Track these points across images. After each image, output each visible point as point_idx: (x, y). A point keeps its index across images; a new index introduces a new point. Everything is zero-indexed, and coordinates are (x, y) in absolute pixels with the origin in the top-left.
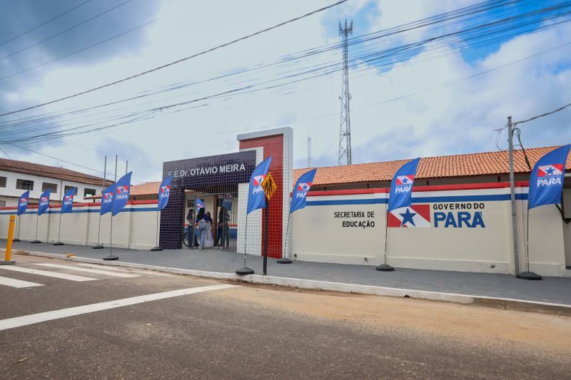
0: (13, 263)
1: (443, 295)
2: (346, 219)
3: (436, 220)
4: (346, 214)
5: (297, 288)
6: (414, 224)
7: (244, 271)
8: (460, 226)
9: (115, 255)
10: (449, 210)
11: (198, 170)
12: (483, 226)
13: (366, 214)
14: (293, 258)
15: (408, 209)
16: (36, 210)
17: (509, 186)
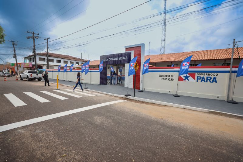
0: (59, 89)
1: (198, 109)
2: (163, 77)
3: (198, 79)
4: (163, 76)
5: (145, 102)
6: (188, 80)
7: (127, 95)
8: (207, 82)
9: (87, 87)
10: (203, 76)
11: (111, 58)
12: (216, 82)
13: (170, 76)
14: (144, 90)
16: (63, 71)
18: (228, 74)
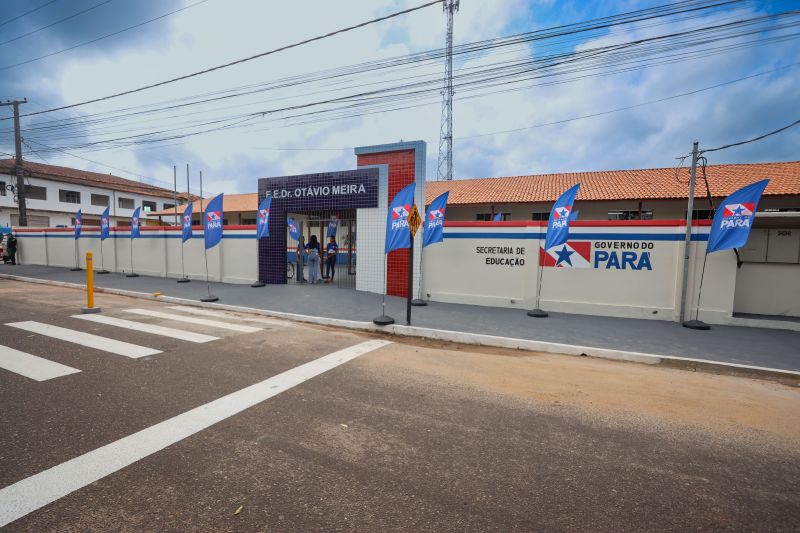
0: (97, 311)
2: (490, 256)
3: (597, 259)
4: (491, 250)
5: (451, 341)
6: (570, 263)
8: (624, 267)
10: (612, 249)
11: (304, 190)
12: (650, 268)
13: (515, 251)
14: (425, 298)
15: (565, 248)
17: (684, 224)
18: (679, 245)
